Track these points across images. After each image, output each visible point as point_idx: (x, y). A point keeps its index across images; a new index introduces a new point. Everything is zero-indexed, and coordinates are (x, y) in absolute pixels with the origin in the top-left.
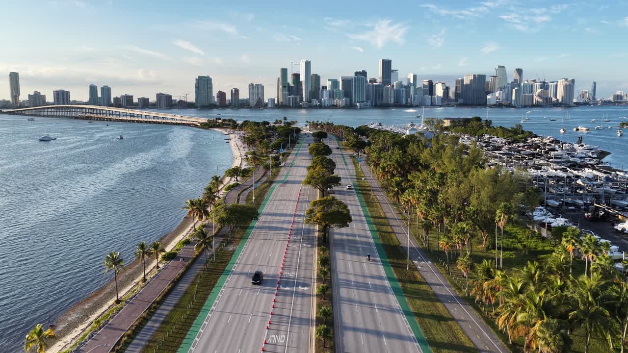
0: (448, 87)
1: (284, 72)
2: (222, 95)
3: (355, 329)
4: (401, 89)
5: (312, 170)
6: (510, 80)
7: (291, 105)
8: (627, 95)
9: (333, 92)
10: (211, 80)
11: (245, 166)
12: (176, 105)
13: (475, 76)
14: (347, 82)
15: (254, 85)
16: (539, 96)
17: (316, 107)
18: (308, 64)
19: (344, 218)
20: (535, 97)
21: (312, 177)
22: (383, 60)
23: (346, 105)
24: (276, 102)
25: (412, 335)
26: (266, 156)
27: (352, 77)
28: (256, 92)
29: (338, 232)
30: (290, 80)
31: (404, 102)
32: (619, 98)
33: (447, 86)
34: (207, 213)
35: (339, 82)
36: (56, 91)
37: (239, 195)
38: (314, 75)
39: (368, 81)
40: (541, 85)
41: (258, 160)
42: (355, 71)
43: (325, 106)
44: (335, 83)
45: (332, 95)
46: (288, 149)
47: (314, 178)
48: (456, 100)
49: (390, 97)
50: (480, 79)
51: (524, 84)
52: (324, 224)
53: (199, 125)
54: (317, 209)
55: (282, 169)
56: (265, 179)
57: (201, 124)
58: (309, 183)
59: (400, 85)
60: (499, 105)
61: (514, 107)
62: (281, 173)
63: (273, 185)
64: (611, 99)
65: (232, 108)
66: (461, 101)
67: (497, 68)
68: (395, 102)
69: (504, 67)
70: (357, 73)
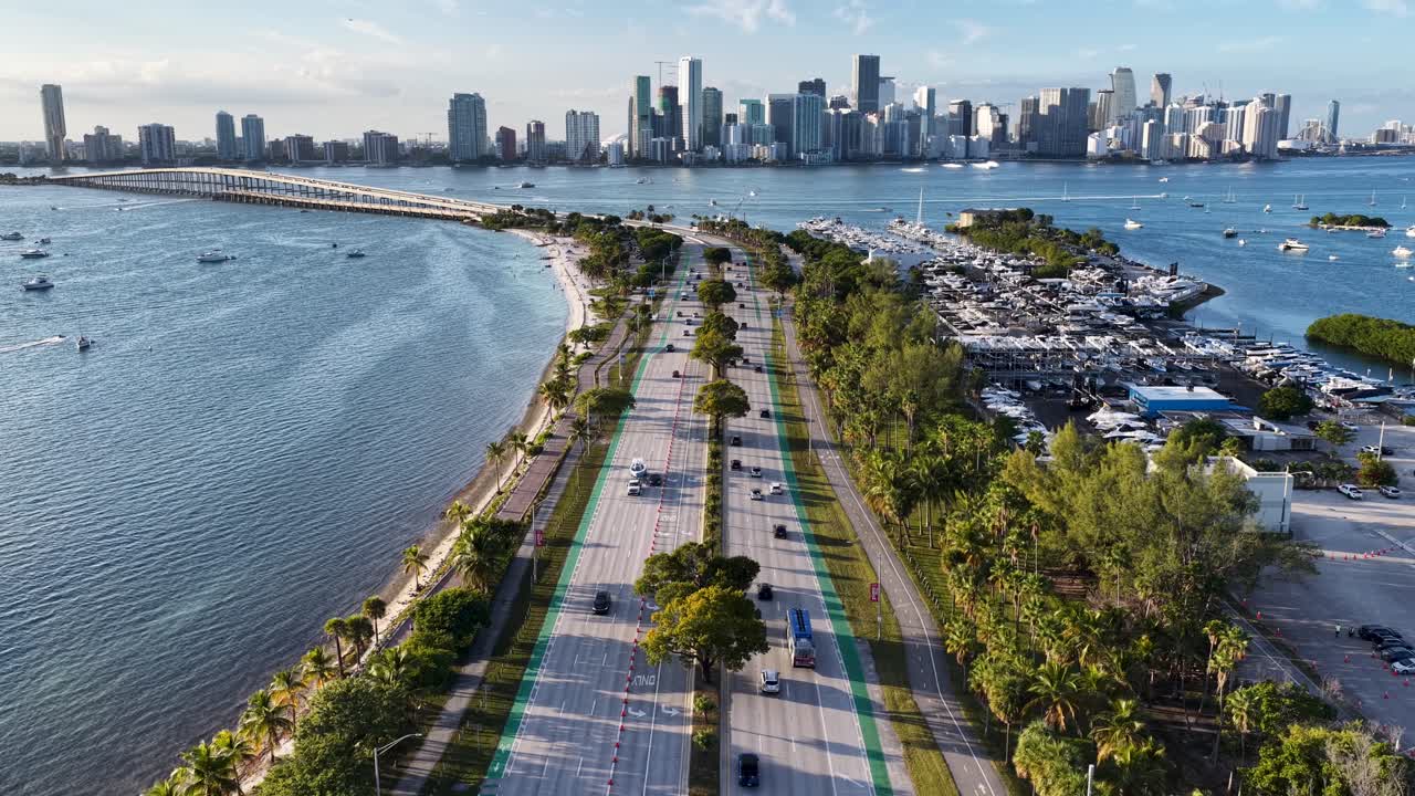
0: (1005, 116)
1: (643, 83)
2: (507, 135)
3: (742, 511)
4: (901, 122)
5: (703, 337)
6: (1142, 101)
7: (659, 158)
8: (1410, 130)
9: (750, 129)
10: (481, 101)
11: (593, 320)
12: (407, 156)
13: (1063, 92)
14: (780, 106)
15: (578, 113)
16: (1202, 137)
17: (712, 164)
18: (695, 68)
19: (740, 406)
20: (1193, 140)
21: (703, 348)
22: (862, 58)
23: (779, 157)
24: (626, 149)
25: (797, 516)
26: (625, 301)
27: (791, 95)
28: (581, 132)
29: (734, 424)
30: (656, 102)
31: (906, 152)
32: (1390, 136)
33: (1002, 113)
34: (564, 399)
35: (764, 106)
36: (145, 127)
37: (596, 372)
38: (708, 89)
39: (829, 102)
40: (1211, 112)
41: (615, 309)
42: (801, 81)
43: (732, 161)
44: (755, 108)
45: (749, 136)
46: (662, 285)
47: (706, 349)
48: (1022, 145)
49: (877, 140)
50: (1076, 98)
51: (1171, 110)
52: (715, 413)
53: (479, 219)
54: (710, 394)
55: (655, 327)
56: (629, 345)
57: (484, 218)
58: (698, 356)
59: (898, 111)
60: (1113, 159)
61: (1147, 163)
62: (653, 334)
63: (645, 355)
64: (1372, 140)
65: (531, 166)
66: (1032, 146)
67: (1114, 73)
68: (885, 151)
69: (1129, 70)
70: (804, 86)
